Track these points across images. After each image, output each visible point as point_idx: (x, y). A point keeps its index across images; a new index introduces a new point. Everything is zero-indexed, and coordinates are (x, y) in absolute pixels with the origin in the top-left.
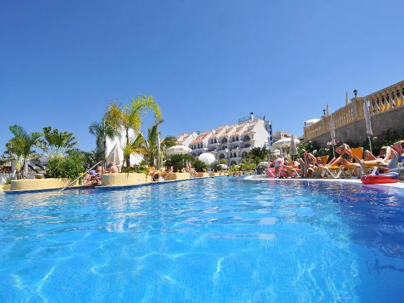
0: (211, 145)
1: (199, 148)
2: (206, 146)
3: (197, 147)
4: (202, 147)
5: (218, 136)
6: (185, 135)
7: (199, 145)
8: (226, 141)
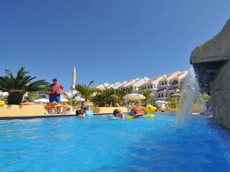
0: (162, 86)
1: (149, 88)
2: (156, 86)
3: (147, 87)
4: (151, 87)
5: (169, 79)
6: (137, 79)
7: (149, 86)
8: (177, 82)
